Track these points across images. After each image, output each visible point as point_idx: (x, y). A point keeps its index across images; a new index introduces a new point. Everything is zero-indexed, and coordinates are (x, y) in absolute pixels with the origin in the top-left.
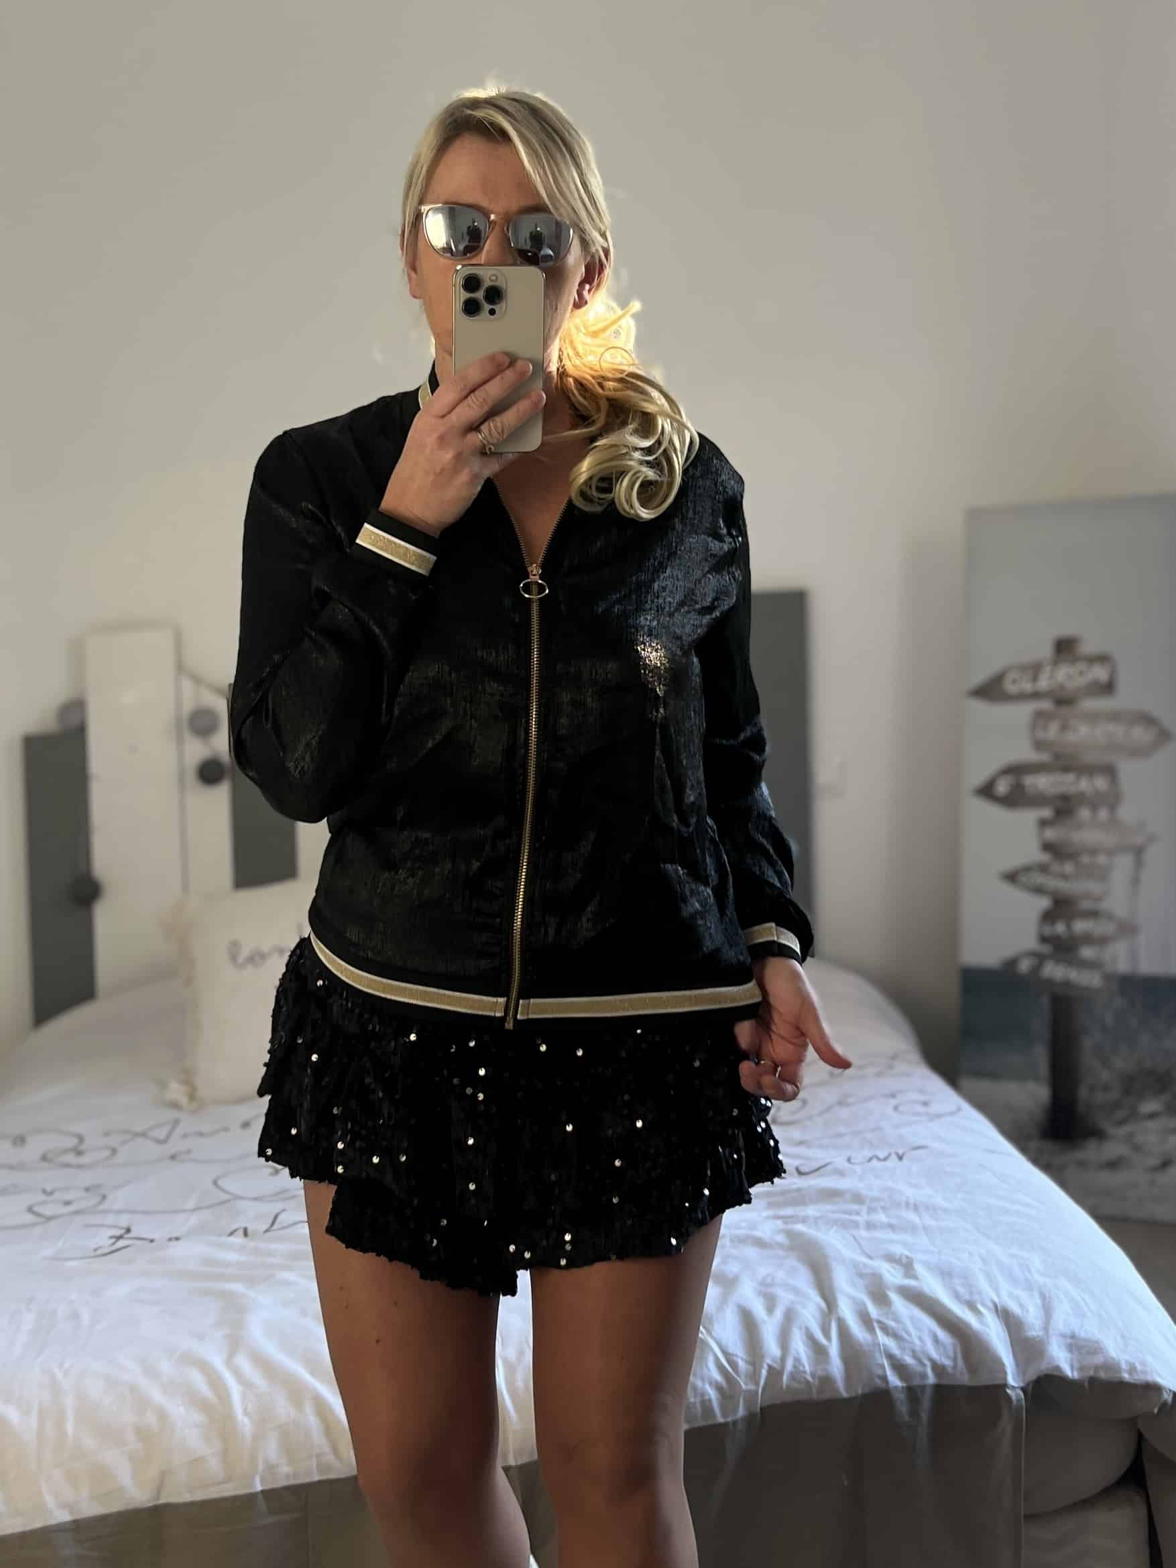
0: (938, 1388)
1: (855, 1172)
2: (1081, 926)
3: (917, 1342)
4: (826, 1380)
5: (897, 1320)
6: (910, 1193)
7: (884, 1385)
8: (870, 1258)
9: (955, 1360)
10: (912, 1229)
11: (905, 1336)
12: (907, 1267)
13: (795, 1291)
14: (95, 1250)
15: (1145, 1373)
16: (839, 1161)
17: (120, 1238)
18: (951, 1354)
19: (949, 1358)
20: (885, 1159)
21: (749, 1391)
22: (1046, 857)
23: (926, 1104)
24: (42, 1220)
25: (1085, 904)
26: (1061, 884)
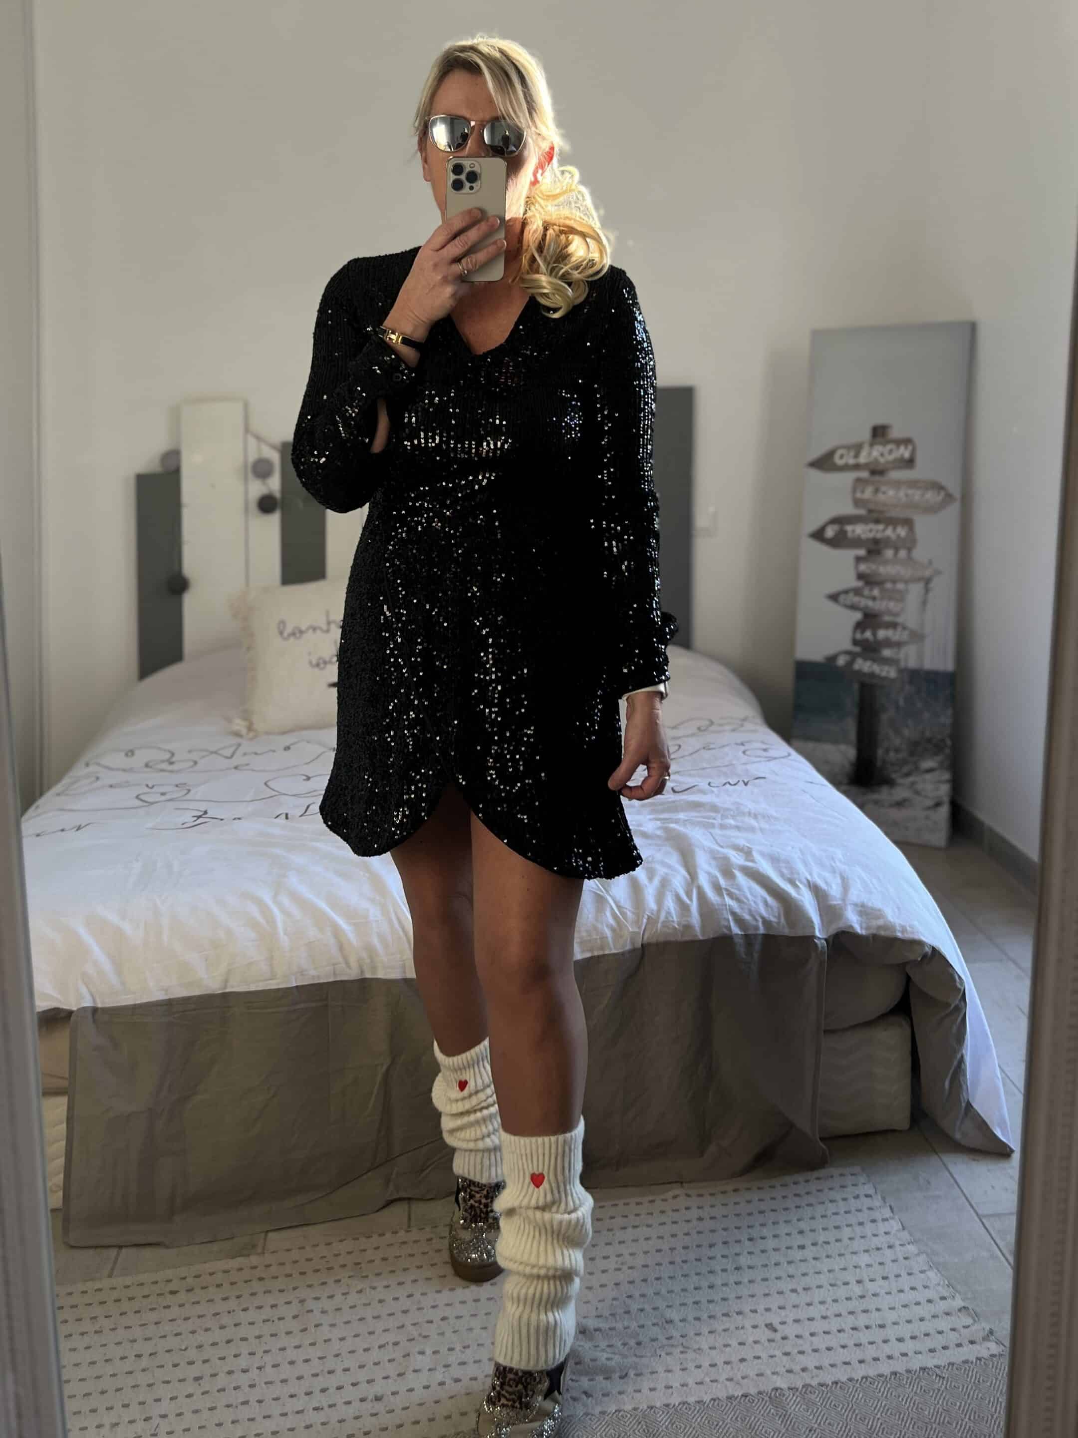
0: (766, 936)
1: (713, 792)
2: (883, 634)
3: (753, 905)
4: (688, 927)
5: (739, 888)
6: (750, 806)
7: (726, 931)
8: (722, 847)
9: (779, 917)
10: (752, 829)
11: (745, 901)
12: (748, 853)
13: (669, 867)
14: (183, 824)
15: (913, 933)
16: (703, 784)
17: (200, 817)
18: (777, 914)
19: (775, 917)
20: (735, 785)
21: (634, 932)
22: (860, 584)
23: (765, 750)
24: (145, 804)
25: (887, 618)
26: (870, 603)
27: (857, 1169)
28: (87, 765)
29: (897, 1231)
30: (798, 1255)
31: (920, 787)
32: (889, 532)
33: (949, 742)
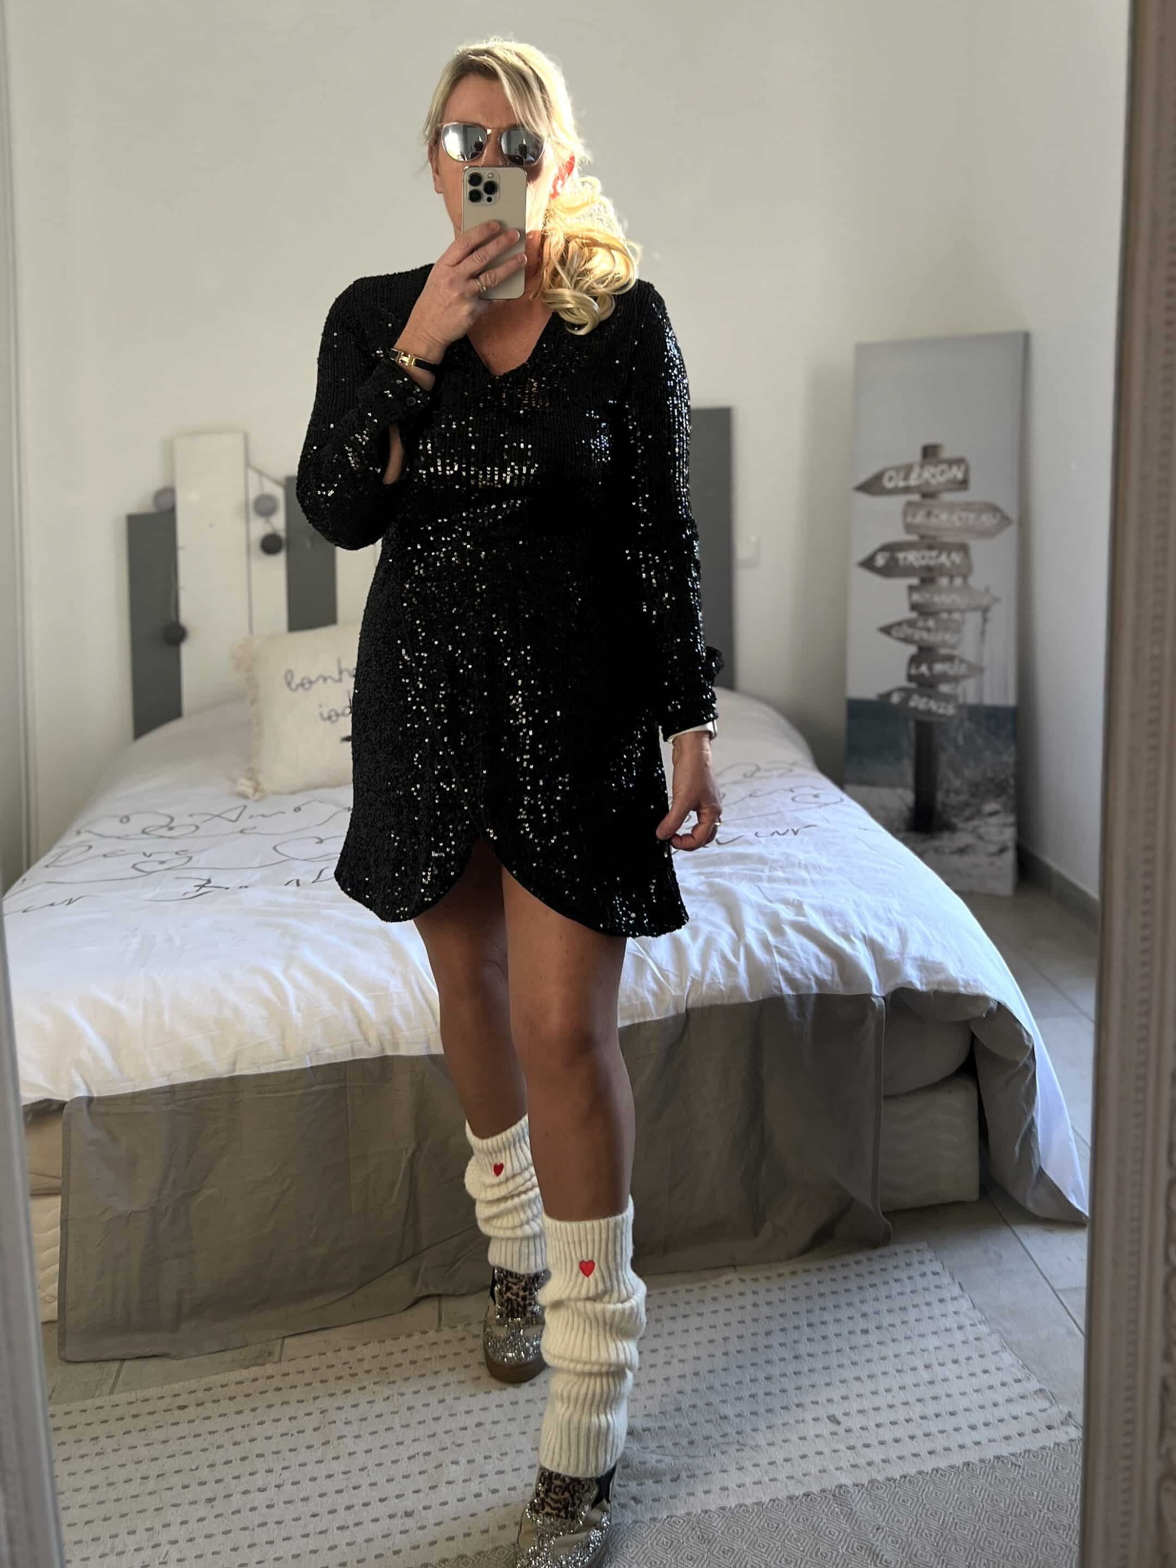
0: (819, 997)
1: (761, 843)
2: (939, 667)
3: (804, 962)
4: (736, 989)
5: (789, 946)
6: (802, 857)
7: (778, 993)
8: (771, 901)
9: (833, 976)
10: (803, 882)
11: (796, 958)
12: (798, 907)
13: (715, 925)
14: (185, 894)
15: (977, 988)
16: (750, 835)
17: (202, 886)
18: (830, 972)
19: (827, 973)
20: (783, 835)
21: (677, 997)
22: (913, 615)
23: (816, 796)
24: (143, 874)
25: (943, 651)
26: (925, 635)
27: (923, 1245)
28: (78, 833)
29: (967, 1309)
30: (860, 1340)
31: (983, 830)
32: (943, 559)
33: (1012, 782)
